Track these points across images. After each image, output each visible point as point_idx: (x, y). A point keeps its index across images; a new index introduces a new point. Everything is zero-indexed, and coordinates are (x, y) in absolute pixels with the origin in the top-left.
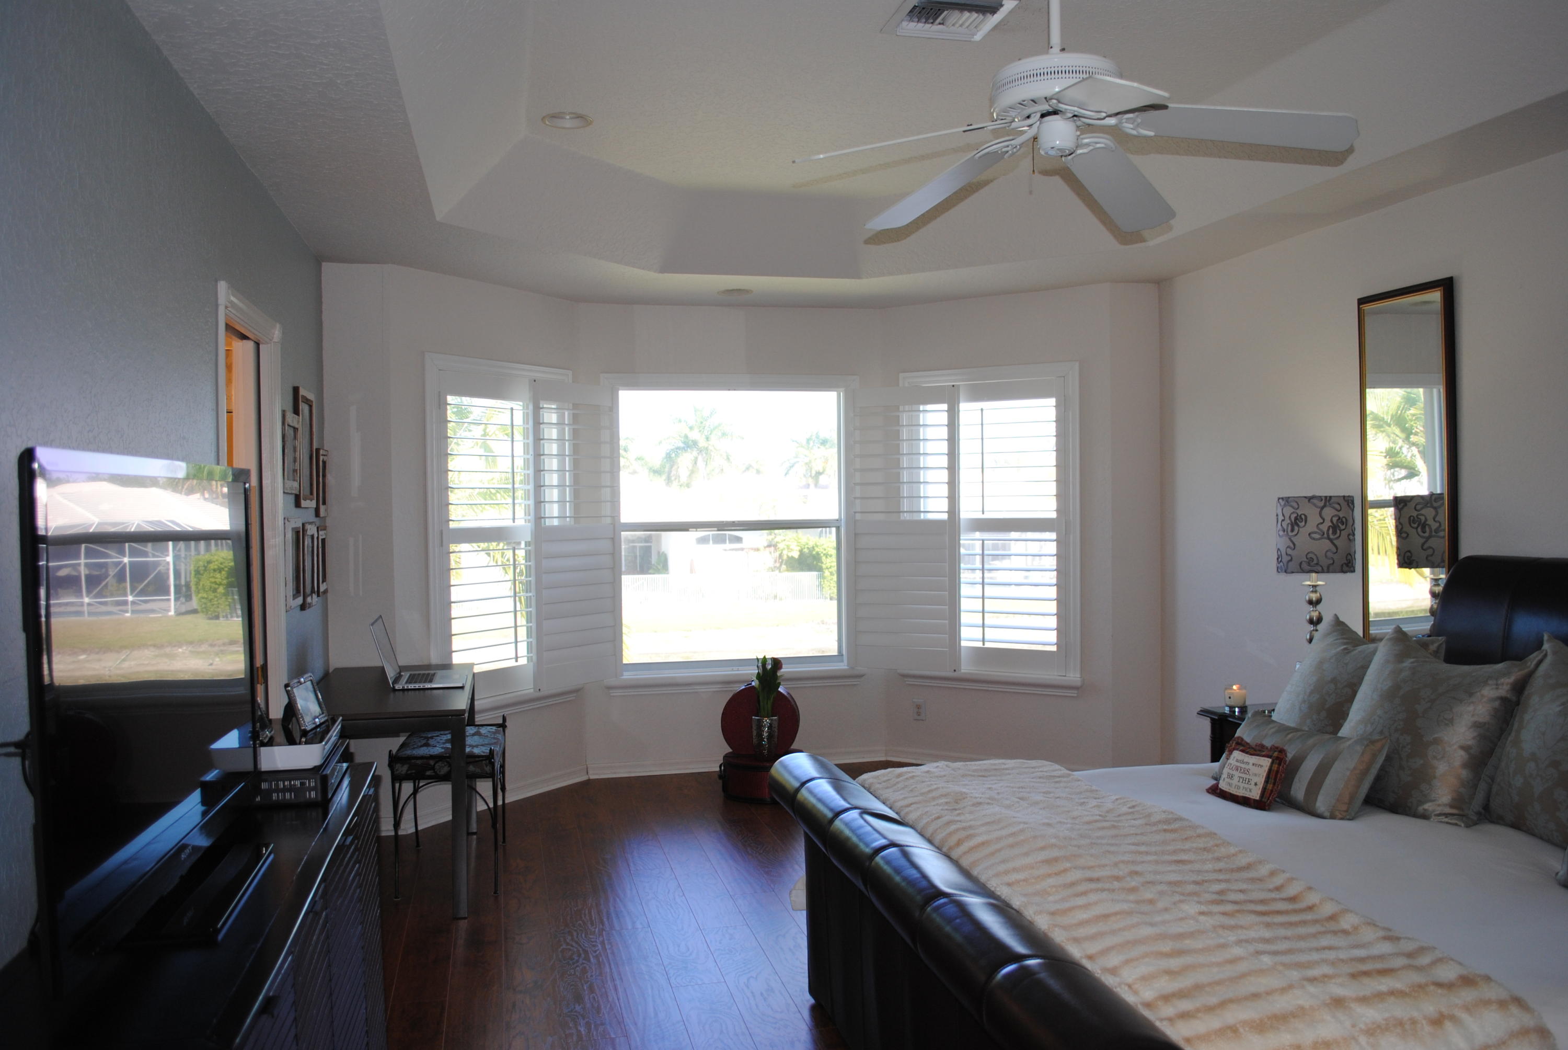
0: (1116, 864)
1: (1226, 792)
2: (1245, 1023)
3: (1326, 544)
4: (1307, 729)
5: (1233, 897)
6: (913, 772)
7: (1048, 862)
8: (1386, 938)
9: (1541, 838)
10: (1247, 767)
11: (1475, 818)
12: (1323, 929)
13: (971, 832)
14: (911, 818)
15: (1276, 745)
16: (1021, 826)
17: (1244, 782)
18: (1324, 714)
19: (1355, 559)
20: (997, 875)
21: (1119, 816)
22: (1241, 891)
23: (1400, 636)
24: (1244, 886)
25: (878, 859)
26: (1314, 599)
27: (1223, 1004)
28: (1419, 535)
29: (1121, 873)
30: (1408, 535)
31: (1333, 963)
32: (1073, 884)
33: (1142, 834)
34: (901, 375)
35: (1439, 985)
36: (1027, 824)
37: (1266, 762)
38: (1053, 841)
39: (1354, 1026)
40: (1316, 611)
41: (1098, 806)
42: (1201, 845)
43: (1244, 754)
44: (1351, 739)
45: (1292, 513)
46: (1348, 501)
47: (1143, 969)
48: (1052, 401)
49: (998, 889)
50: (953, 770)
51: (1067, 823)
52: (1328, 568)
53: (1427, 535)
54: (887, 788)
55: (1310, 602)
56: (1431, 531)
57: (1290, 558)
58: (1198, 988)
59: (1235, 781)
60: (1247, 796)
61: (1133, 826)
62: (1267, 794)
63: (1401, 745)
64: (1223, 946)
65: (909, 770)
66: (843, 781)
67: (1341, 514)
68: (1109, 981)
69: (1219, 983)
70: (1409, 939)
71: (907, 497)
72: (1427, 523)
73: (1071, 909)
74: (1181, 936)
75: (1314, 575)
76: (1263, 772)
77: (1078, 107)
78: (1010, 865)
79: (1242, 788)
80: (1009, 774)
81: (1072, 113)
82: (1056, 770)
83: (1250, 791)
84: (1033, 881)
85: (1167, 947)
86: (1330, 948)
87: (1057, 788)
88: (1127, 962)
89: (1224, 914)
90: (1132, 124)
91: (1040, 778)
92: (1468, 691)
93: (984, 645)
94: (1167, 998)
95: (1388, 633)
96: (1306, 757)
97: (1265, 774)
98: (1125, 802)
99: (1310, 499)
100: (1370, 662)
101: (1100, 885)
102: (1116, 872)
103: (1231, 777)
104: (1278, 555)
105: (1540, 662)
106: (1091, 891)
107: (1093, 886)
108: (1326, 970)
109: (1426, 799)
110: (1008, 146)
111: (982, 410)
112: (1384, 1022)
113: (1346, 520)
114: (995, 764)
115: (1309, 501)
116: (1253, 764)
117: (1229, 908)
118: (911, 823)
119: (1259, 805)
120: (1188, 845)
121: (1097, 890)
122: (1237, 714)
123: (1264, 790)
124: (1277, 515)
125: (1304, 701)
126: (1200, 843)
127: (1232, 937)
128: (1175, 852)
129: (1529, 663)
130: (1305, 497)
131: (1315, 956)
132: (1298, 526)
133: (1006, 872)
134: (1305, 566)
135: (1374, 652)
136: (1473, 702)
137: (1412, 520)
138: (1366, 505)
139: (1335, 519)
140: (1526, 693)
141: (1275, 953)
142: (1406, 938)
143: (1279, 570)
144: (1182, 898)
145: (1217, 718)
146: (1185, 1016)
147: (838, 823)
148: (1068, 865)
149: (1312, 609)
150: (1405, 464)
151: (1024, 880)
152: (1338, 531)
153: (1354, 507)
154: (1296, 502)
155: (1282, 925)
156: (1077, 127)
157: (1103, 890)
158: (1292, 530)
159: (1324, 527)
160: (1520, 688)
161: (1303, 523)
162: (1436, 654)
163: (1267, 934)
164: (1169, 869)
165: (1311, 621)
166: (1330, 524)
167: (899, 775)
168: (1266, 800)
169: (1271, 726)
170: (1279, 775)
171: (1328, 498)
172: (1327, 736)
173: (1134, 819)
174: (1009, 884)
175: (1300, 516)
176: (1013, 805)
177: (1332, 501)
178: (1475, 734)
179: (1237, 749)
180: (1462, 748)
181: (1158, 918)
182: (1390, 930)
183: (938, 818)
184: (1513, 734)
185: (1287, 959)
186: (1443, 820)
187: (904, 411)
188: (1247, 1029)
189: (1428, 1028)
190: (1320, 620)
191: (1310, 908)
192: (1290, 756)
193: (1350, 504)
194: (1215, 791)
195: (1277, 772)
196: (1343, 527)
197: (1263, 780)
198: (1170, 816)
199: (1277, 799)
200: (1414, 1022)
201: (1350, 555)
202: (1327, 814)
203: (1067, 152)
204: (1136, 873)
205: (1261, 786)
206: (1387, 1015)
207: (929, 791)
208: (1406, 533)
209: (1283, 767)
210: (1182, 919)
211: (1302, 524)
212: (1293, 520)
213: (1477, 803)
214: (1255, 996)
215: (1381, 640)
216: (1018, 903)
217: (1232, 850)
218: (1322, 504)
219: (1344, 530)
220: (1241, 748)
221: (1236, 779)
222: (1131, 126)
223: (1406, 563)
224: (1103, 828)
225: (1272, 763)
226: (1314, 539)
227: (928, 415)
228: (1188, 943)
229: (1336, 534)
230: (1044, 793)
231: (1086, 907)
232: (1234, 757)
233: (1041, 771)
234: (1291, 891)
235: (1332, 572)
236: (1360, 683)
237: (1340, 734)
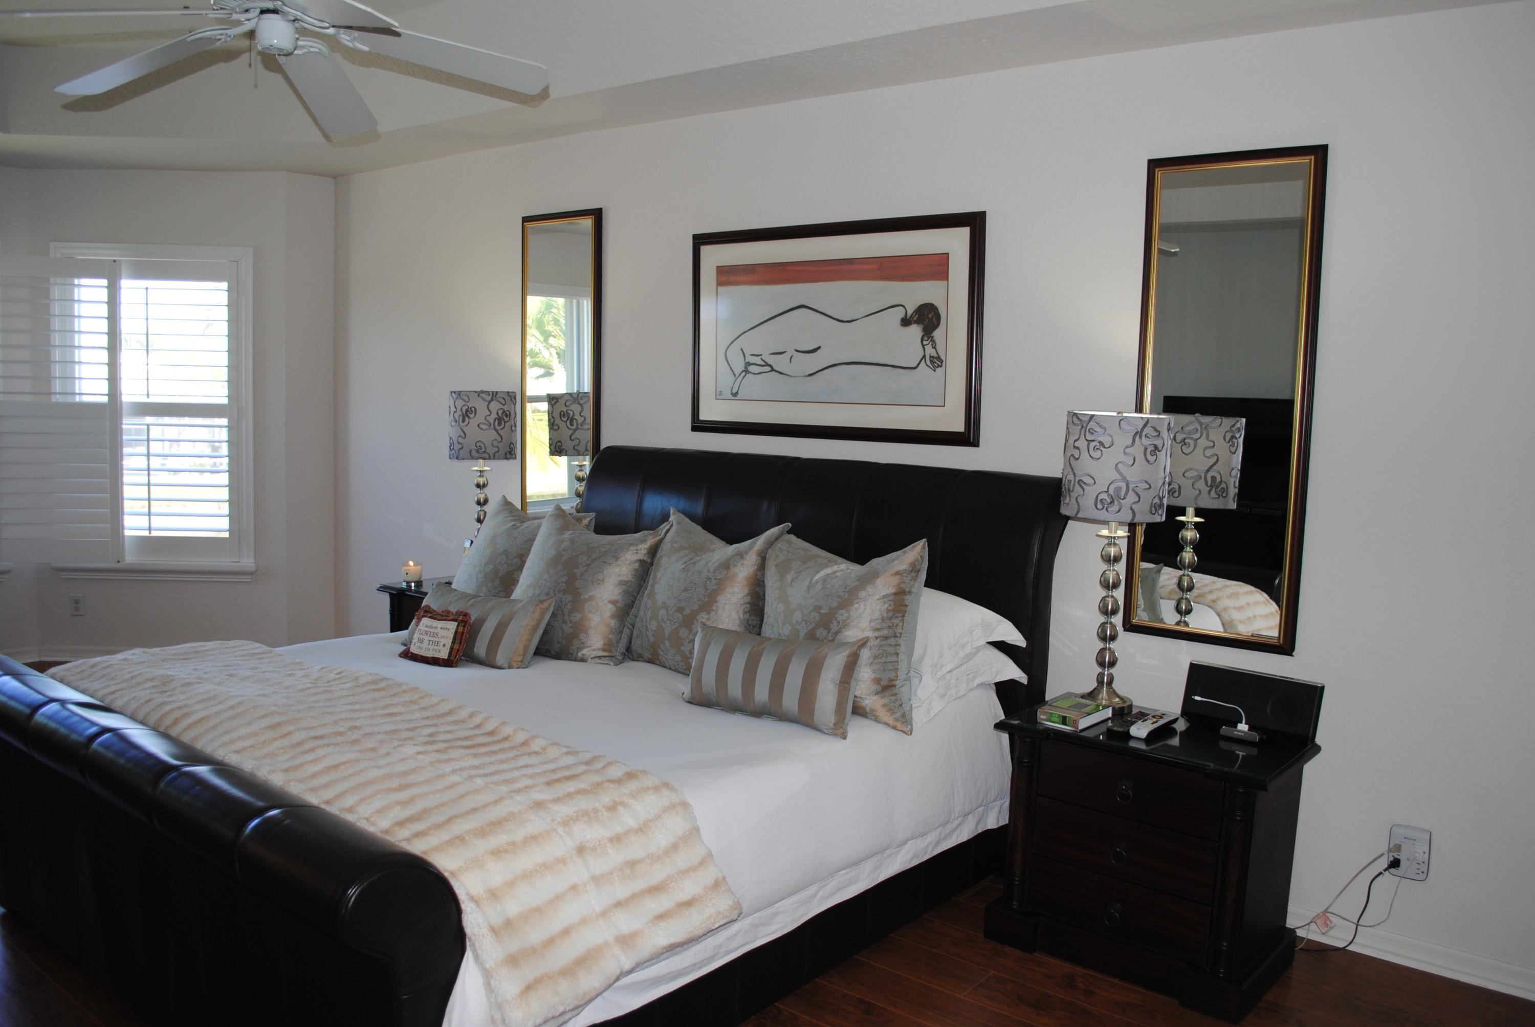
0: (336, 723)
1: (417, 655)
2: (469, 832)
3: (492, 435)
4: (484, 595)
5: (441, 737)
6: (109, 661)
7: (271, 727)
8: (567, 753)
9: (670, 669)
10: (436, 631)
11: (621, 658)
12: (520, 753)
13: (187, 710)
14: (116, 705)
15: (461, 610)
16: (239, 699)
17: (434, 644)
18: (497, 582)
19: (516, 447)
20: (223, 745)
21: (328, 682)
22: (448, 732)
23: (559, 513)
24: (450, 728)
25: (95, 745)
26: (481, 483)
27: (449, 821)
28: (568, 427)
29: (342, 729)
30: (559, 427)
31: (531, 777)
32: (299, 744)
33: (354, 695)
34: (52, 245)
35: (612, 781)
36: (243, 696)
37: (453, 626)
38: (274, 708)
39: (553, 821)
40: (482, 493)
41: (306, 676)
42: (408, 699)
43: (432, 620)
44: (522, 601)
45: (464, 406)
46: (511, 396)
47: (378, 803)
48: (224, 285)
49: (227, 758)
50: (152, 655)
51: (282, 693)
52: (494, 455)
53: (574, 427)
54: (81, 679)
55: (478, 486)
56: (577, 425)
57: (461, 446)
58: (426, 812)
59: (425, 645)
60: (437, 656)
61: (344, 689)
62: (454, 653)
63: (564, 603)
64: (441, 776)
65: (104, 660)
66: (29, 675)
67: (506, 408)
68: (350, 818)
69: (443, 805)
70: (585, 752)
71: (59, 378)
72: (575, 417)
73: (302, 765)
74: (405, 774)
75: (481, 461)
76: (451, 634)
77: (301, 12)
78: (235, 735)
79: (431, 650)
80: (211, 655)
81: (294, 17)
82: (257, 648)
83: (439, 651)
84: (260, 746)
85: (395, 783)
86: (527, 766)
87: (261, 664)
88: (362, 801)
89: (438, 751)
90: (349, 36)
91: (243, 656)
92: (614, 555)
93: (150, 533)
94: (401, 824)
95: (549, 511)
96: (486, 619)
97: (452, 636)
98: (331, 670)
99: (479, 393)
100: (536, 535)
101: (325, 741)
102: (337, 729)
103: (421, 641)
104: (450, 443)
105: (668, 530)
106: (318, 747)
107: (320, 742)
108: (527, 782)
109: (583, 646)
110: (222, 35)
111: (147, 289)
112: (575, 815)
113: (510, 413)
114: (194, 647)
115: (478, 395)
116: (441, 628)
117: (441, 746)
118: (118, 709)
119: (448, 663)
120: (395, 700)
121: (324, 746)
122: (413, 588)
123: (452, 649)
124: (450, 407)
125: (480, 572)
126: (407, 697)
127: (448, 768)
128: (386, 707)
129: (660, 532)
130: (475, 392)
131: (516, 774)
132: (469, 417)
133: (232, 742)
134: (474, 453)
135: (539, 527)
136: (619, 565)
137: (562, 415)
138: (524, 399)
139: (500, 412)
140: (658, 556)
141: (485, 775)
142: (582, 751)
143: (451, 457)
144: (400, 743)
145: (395, 592)
146: (419, 835)
147: (39, 717)
148: (292, 728)
149: (479, 492)
150: (543, 364)
151: (251, 746)
152: (503, 423)
153: (516, 402)
154: (468, 396)
155: (486, 754)
156: (297, 29)
157: (329, 745)
158: (463, 421)
159: (491, 419)
160: (653, 551)
161: (473, 414)
162: (587, 526)
163: (476, 762)
164: (384, 721)
165: (479, 503)
166: (497, 416)
167: (94, 666)
168: (453, 658)
169: (454, 594)
170: (464, 636)
171: (495, 393)
172: (503, 600)
173: (344, 683)
174: (237, 752)
175: (471, 408)
176: (223, 682)
177: (498, 396)
178: (620, 591)
179: (425, 616)
180: (611, 602)
181: (382, 762)
182: (569, 747)
183: (149, 701)
184: (649, 588)
185: (495, 778)
186: (598, 662)
187: (56, 284)
188: (472, 836)
189: (606, 814)
190: (486, 501)
191: (506, 739)
192: (473, 618)
193: (513, 400)
194: (408, 655)
195: (463, 633)
196: (506, 419)
197: (451, 641)
198: (376, 678)
199: (462, 657)
200: (596, 811)
201: (513, 444)
202: (506, 665)
203: (285, 51)
204: (356, 728)
205: (448, 646)
206: (576, 809)
207: (132, 677)
208: (557, 425)
209: (467, 628)
210: (403, 760)
211: (472, 416)
212: (464, 411)
213: (622, 647)
214: (474, 810)
215: (543, 518)
216: (250, 767)
217: (435, 700)
218: (490, 398)
219: (507, 422)
220: (430, 615)
221: (426, 642)
222: (348, 38)
223: (557, 451)
224: (317, 694)
225: (458, 626)
226: (482, 429)
227: (83, 290)
228: (412, 778)
229: (501, 425)
230: (251, 669)
231: (316, 761)
232: (423, 624)
233: (242, 650)
234: (489, 727)
235: (498, 459)
236: (528, 554)
237: (512, 598)
